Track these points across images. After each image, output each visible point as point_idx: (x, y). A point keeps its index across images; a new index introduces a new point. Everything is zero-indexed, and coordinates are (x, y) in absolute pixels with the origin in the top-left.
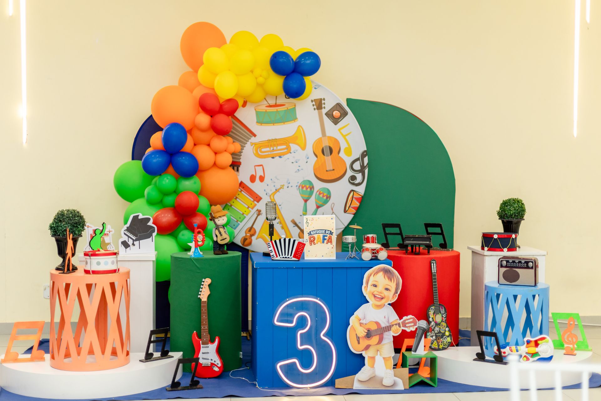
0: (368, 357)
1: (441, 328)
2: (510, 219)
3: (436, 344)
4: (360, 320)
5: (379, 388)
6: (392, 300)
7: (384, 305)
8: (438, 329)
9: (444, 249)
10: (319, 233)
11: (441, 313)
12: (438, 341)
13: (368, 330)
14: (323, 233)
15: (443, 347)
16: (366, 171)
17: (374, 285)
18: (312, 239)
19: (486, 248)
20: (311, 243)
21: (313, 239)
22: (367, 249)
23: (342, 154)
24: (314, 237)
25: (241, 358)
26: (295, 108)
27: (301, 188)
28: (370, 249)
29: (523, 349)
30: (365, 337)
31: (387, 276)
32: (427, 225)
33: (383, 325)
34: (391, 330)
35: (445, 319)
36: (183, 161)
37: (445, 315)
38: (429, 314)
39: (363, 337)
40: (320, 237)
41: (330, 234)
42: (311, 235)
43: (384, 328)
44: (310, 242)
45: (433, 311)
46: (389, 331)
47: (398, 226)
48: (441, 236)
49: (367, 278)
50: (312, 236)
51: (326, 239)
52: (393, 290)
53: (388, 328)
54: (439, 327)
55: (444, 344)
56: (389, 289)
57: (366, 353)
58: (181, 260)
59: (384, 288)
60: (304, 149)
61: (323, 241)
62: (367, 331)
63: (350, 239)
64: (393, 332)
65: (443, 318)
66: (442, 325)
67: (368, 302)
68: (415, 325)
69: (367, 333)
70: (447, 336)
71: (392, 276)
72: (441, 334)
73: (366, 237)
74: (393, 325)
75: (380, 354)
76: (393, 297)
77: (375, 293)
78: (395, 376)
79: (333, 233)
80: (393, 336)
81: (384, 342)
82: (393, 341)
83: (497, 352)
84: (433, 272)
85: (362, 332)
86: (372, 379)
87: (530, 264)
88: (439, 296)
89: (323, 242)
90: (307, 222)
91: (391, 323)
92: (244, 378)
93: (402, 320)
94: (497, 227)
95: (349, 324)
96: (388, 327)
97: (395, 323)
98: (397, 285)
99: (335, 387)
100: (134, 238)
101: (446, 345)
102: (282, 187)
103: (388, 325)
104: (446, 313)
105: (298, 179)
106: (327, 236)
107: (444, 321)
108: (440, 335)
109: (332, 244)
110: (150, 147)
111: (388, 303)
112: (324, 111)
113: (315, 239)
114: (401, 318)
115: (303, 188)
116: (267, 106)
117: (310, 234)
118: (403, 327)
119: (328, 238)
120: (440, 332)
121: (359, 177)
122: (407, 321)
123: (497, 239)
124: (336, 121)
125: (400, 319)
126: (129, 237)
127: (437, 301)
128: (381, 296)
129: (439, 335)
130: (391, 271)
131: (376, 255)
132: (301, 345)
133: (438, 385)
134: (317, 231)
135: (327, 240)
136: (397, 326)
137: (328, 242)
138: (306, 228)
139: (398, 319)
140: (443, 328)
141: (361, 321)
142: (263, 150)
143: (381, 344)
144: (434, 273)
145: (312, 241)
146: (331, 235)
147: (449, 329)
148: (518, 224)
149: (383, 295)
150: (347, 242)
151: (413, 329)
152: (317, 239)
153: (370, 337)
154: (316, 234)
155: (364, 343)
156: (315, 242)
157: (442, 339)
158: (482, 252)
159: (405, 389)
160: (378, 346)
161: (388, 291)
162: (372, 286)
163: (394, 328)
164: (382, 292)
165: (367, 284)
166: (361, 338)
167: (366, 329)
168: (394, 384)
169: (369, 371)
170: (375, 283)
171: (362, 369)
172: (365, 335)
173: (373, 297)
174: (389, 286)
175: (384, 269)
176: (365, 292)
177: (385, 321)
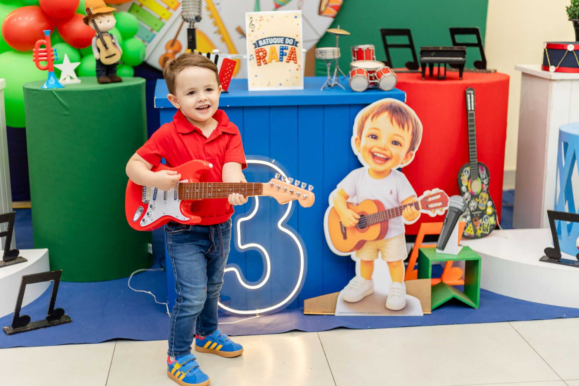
0: (362, 261)
1: (481, 202)
3: (472, 229)
4: (347, 197)
5: (379, 313)
6: (405, 161)
7: (391, 171)
8: (474, 204)
9: (481, 70)
10: (273, 44)
11: (480, 178)
12: (475, 223)
13: (362, 216)
14: (280, 43)
15: (482, 233)
17: (372, 135)
18: (261, 54)
19: (552, 68)
20: (260, 62)
21: (264, 54)
22: (360, 71)
24: (265, 50)
25: (150, 254)
28: (365, 70)
30: (356, 226)
31: (396, 120)
32: (454, 32)
33: (388, 206)
34: (401, 214)
35: (487, 187)
37: (487, 181)
38: (461, 181)
39: (352, 228)
40: (275, 51)
41: (293, 45)
42: (259, 46)
43: (389, 211)
44: (257, 59)
45: (468, 176)
46: (398, 215)
47: (406, 32)
48: (477, 49)
49: (360, 123)
50: (261, 49)
51: (286, 53)
52: (407, 145)
53: (398, 211)
54: (477, 200)
55: (485, 229)
56: (399, 143)
57: (357, 255)
58: (36, 94)
59: (392, 140)
61: (280, 58)
62: (359, 217)
63: (328, 54)
65: (484, 186)
66: (482, 198)
68: (445, 205)
69: (359, 219)
70: (489, 215)
71: (405, 119)
73: (356, 50)
74: (405, 206)
75: (382, 257)
76: (406, 157)
77: (375, 150)
78: (407, 293)
79: (297, 42)
80: (406, 226)
81: (389, 235)
84: (469, 109)
88: (478, 149)
89: (281, 60)
90: (251, 24)
91: (402, 202)
92: (150, 293)
93: (421, 197)
95: (328, 205)
96: (396, 208)
97: (410, 202)
98: (414, 135)
99: (303, 311)
101: (487, 230)
103: (396, 205)
104: (488, 177)
106: (287, 49)
107: (485, 191)
109: (296, 63)
111: (397, 167)
113: (266, 54)
114: (419, 194)
117: (257, 44)
118: (423, 208)
119: (290, 52)
120: (477, 209)
122: (430, 199)
123: (572, 51)
125: (418, 196)
127: (475, 158)
128: (384, 154)
129: (477, 215)
130: (404, 110)
131: (376, 81)
132: (244, 243)
133: (481, 305)
134: (269, 40)
135: (288, 55)
136: (413, 207)
137: (290, 59)
138: (250, 35)
139: (414, 196)
140: (483, 201)
141: (349, 200)
143: (385, 238)
144: (471, 110)
145: (261, 59)
146: (294, 47)
147: (493, 203)
149: (388, 153)
150: (324, 57)
151: (441, 213)
152: (270, 54)
153: (365, 227)
154: (267, 45)
155: (355, 237)
156: (267, 58)
157: (481, 220)
158: (545, 74)
159: (424, 314)
160: (379, 242)
161: (398, 145)
162: (369, 136)
163: (407, 211)
164: (387, 149)
165: (360, 134)
166: (349, 228)
167: (358, 214)
168: (407, 307)
169: (363, 285)
170: (374, 132)
171: (351, 282)
172: (356, 224)
173: (370, 157)
174: (400, 136)
175: (391, 106)
176: (357, 148)
177: (392, 198)
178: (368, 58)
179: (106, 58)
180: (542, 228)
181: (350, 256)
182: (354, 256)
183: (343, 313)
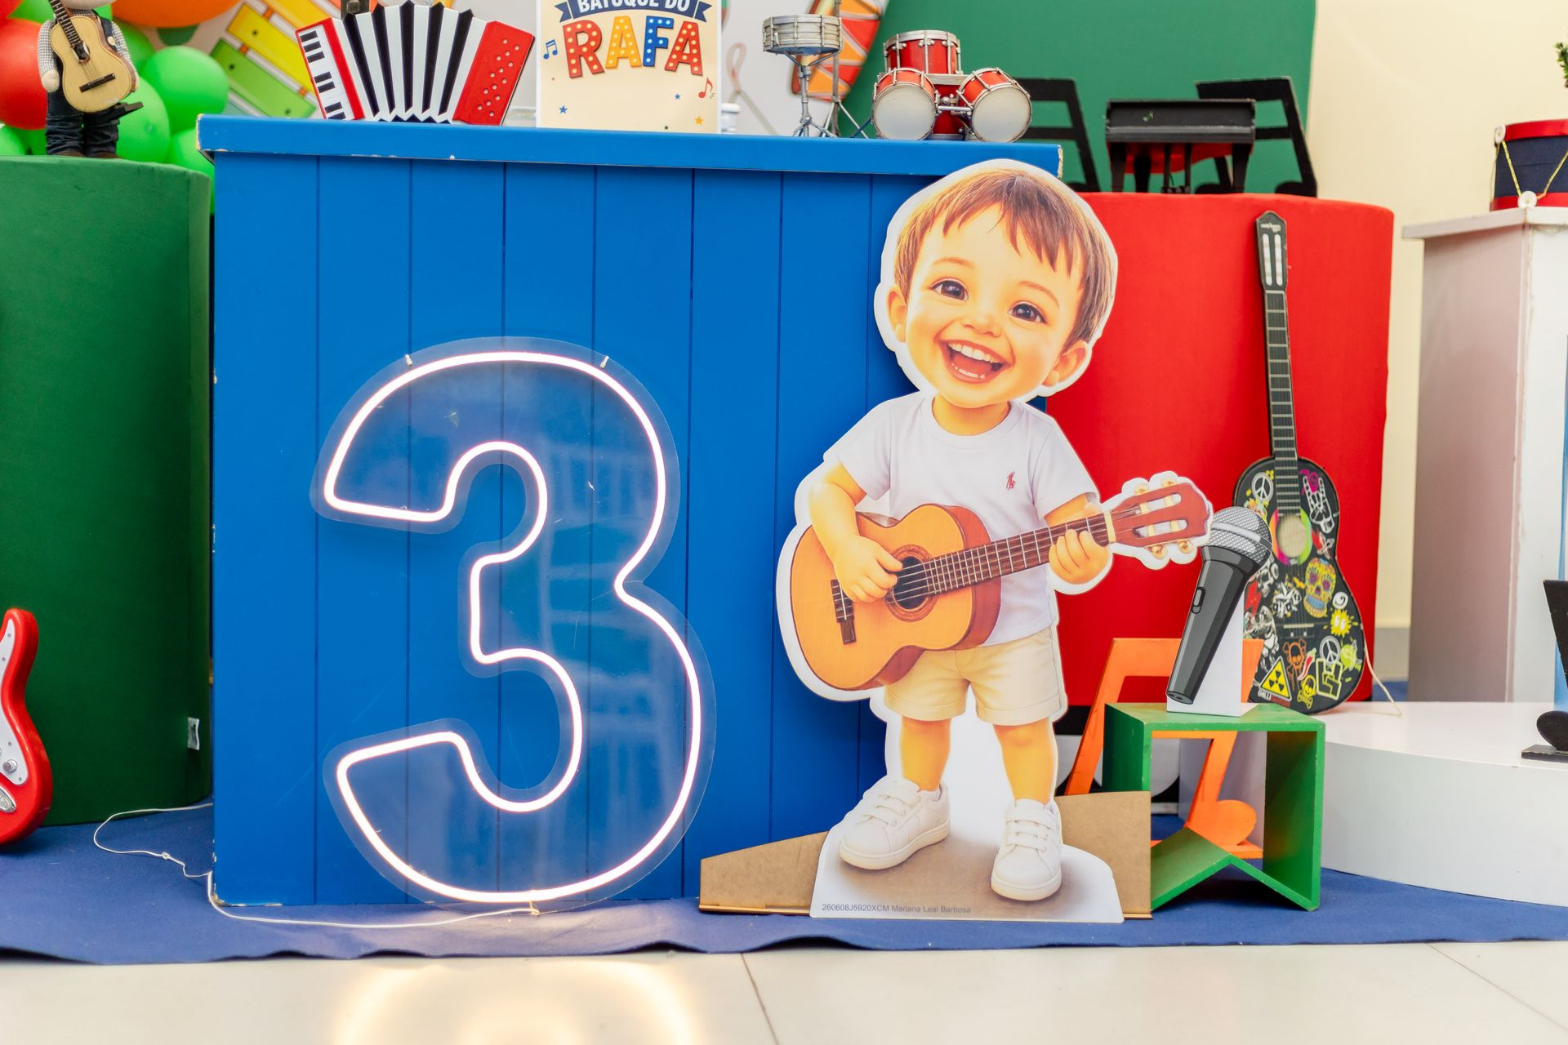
0: (906, 720)
1: (1311, 590)
3: (1282, 680)
4: (858, 496)
5: (967, 911)
6: (1057, 375)
7: (1010, 405)
8: (1290, 595)
10: (624, 6)
11: (1307, 512)
12: (1292, 660)
14: (647, 7)
15: (1316, 698)
17: (946, 284)
18: (583, 39)
19: (1527, 199)
20: (578, 65)
21: (591, 38)
22: (909, 76)
24: (595, 27)
25: (192, 751)
28: (926, 77)
30: (888, 599)
31: (1026, 233)
33: (999, 530)
34: (1046, 560)
35: (1332, 541)
37: (1330, 524)
39: (874, 603)
40: (631, 30)
41: (689, 13)
42: (577, 14)
43: (1002, 545)
44: (569, 57)
45: (1268, 498)
46: (1034, 563)
47: (1062, 90)
49: (905, 240)
50: (584, 23)
51: (666, 40)
52: (1064, 319)
53: (1032, 548)
54: (1300, 584)
55: (1325, 683)
56: (1037, 313)
57: (891, 700)
59: (1012, 301)
61: (646, 55)
62: (897, 566)
63: (804, 29)
64: (1059, 575)
65: (1321, 538)
66: (1314, 579)
67: (908, 388)
68: (1196, 530)
69: (898, 574)
70: (1339, 638)
71: (1058, 233)
72: (1311, 625)
73: (899, 46)
74: (1059, 531)
75: (978, 707)
76: (1063, 359)
77: (952, 334)
78: (1067, 841)
79: (705, 6)
80: (1061, 597)
81: (1006, 630)
82: (1060, 628)
84: (1269, 281)
85: (867, 570)
86: (929, 854)
88: (1297, 415)
89: (649, 61)
91: (1047, 517)
92: (166, 856)
93: (1115, 501)
95: (792, 523)
96: (1029, 538)
97: (1076, 516)
98: (1090, 285)
99: (698, 902)
101: (1335, 687)
103: (1027, 526)
104: (1334, 510)
106: (671, 27)
107: (1323, 557)
108: (1304, 629)
109: (700, 74)
111: (1032, 395)
113: (599, 40)
114: (1108, 489)
117: (569, 7)
118: (1121, 540)
119: (680, 35)
120: (1301, 614)
122: (1145, 509)
125: (1105, 497)
127: (1289, 444)
128: (986, 350)
129: (1298, 632)
130: (1053, 200)
131: (962, 109)
132: (491, 642)
133: (1324, 902)
135: (671, 45)
136: (1087, 536)
137: (679, 61)
139: (1087, 494)
140: (1318, 590)
141: (865, 506)
143: (986, 643)
144: (1275, 286)
145: (582, 54)
146: (693, 20)
147: (1351, 598)
149: (1000, 347)
150: (789, 42)
151: (1182, 555)
152: (612, 40)
153: (921, 600)
154: (604, 10)
155: (883, 635)
156: (602, 55)
157: (1312, 653)
159: (1126, 919)
160: (966, 655)
161: (1033, 319)
162: (934, 288)
163: (1066, 548)
164: (995, 331)
165: (903, 278)
166: (864, 604)
167: (895, 554)
168: (1066, 890)
169: (912, 806)
170: (952, 272)
171: (869, 796)
172: (889, 590)
173: (939, 359)
174: (1042, 289)
175: (1011, 185)
176: (894, 326)
177: (1013, 502)
179: (84, 89)
180: (1511, 700)
181: (866, 702)
182: (880, 703)
183: (837, 907)
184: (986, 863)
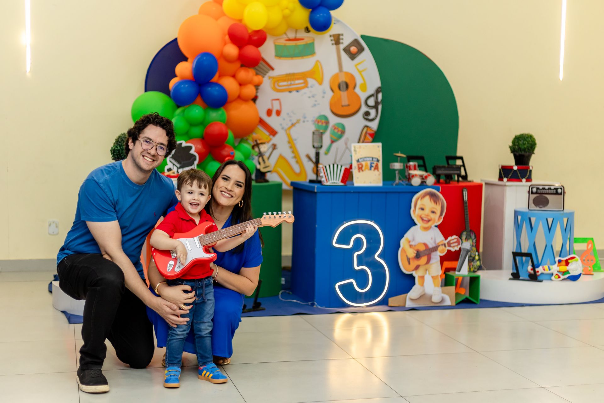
0: (418, 276)
2: (523, 153)
4: (409, 242)
5: (428, 304)
6: (438, 222)
7: (431, 227)
9: (467, 180)
10: (367, 161)
11: (471, 239)
12: (470, 264)
14: (370, 161)
16: (380, 107)
17: (421, 208)
18: (360, 166)
19: (505, 179)
22: (415, 175)
23: (358, 90)
24: (362, 164)
25: (283, 284)
26: (313, 44)
27: (316, 123)
28: (418, 175)
29: (555, 268)
30: (415, 257)
31: (433, 200)
32: (448, 158)
33: (431, 246)
34: (437, 250)
35: (475, 243)
36: (213, 91)
37: (475, 240)
38: (462, 240)
39: (413, 258)
40: (368, 164)
44: (358, 169)
45: (465, 237)
47: (422, 158)
49: (415, 201)
50: (360, 163)
52: (439, 213)
53: (435, 249)
56: (434, 212)
57: (416, 273)
59: (431, 211)
60: (320, 83)
63: (396, 166)
64: (439, 252)
67: (415, 224)
68: (459, 245)
69: (416, 254)
70: (477, 260)
71: (437, 200)
73: (408, 165)
74: (439, 246)
75: (429, 274)
76: (439, 219)
77: (423, 216)
79: (379, 160)
81: (432, 262)
83: (532, 272)
84: (465, 200)
85: (411, 253)
86: (423, 296)
87: (559, 191)
89: (371, 169)
90: (355, 150)
91: (438, 244)
94: (510, 161)
95: (399, 246)
96: (435, 247)
97: (441, 243)
98: (442, 208)
99: (388, 305)
100: (178, 166)
101: (476, 268)
102: (298, 121)
103: (434, 245)
104: (475, 238)
105: (314, 114)
106: (374, 164)
107: (474, 246)
109: (378, 171)
110: (175, 76)
111: (434, 225)
112: (342, 47)
113: (363, 166)
115: (318, 122)
116: (287, 40)
117: (358, 161)
120: (471, 256)
121: (373, 112)
122: (452, 242)
123: (516, 170)
124: (353, 56)
126: (174, 164)
127: (468, 227)
128: (427, 218)
129: (470, 259)
130: (437, 195)
131: (424, 181)
132: (358, 266)
134: (365, 159)
135: (374, 167)
136: (443, 246)
137: (375, 169)
138: (354, 156)
139: (443, 240)
140: (473, 252)
141: (411, 243)
142: (281, 84)
143: (429, 264)
145: (360, 169)
146: (377, 163)
147: (478, 253)
148: (529, 157)
149: (429, 218)
150: (394, 168)
151: (457, 249)
152: (365, 166)
153: (419, 258)
154: (363, 161)
155: (414, 263)
156: (363, 169)
157: (473, 263)
158: (501, 183)
159: (452, 305)
160: (427, 266)
162: (419, 209)
163: (440, 248)
164: (429, 215)
165: (415, 208)
166: (411, 259)
167: (416, 251)
168: (443, 300)
169: (420, 290)
170: (422, 206)
171: (414, 288)
173: (420, 220)
174: (435, 209)
175: (430, 192)
176: (414, 215)
177: (432, 242)
178: (415, 169)
180: (503, 269)
182: (414, 274)
183: (410, 305)
184: (430, 297)
